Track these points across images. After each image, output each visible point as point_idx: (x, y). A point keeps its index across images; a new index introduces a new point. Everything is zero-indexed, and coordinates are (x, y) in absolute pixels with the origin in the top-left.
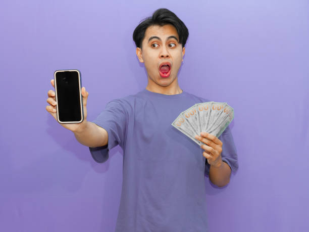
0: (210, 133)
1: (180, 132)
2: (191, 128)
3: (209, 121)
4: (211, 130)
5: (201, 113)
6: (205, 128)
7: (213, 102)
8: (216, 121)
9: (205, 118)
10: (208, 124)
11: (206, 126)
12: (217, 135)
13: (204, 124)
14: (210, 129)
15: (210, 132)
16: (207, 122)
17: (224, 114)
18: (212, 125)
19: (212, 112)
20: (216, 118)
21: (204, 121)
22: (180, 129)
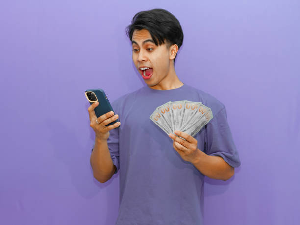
0: (183, 132)
1: (158, 127)
2: (166, 124)
3: (182, 120)
4: (186, 128)
5: (175, 112)
6: (179, 127)
7: (186, 101)
8: (190, 120)
9: (179, 116)
10: (182, 123)
11: (180, 124)
12: (192, 134)
13: (178, 123)
14: (184, 128)
15: (183, 130)
16: (180, 121)
17: (198, 114)
18: (185, 124)
19: (186, 111)
20: (190, 117)
21: (178, 119)
22: (157, 123)
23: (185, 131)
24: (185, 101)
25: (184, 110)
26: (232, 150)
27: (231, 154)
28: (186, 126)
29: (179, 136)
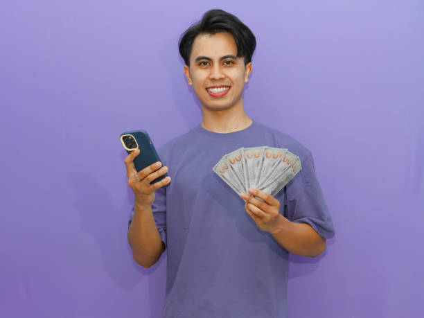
2: (236, 178)
3: (260, 172)
4: (264, 185)
5: (250, 162)
6: (255, 183)
7: (266, 147)
8: (271, 174)
9: (256, 168)
10: (259, 177)
11: (256, 179)
12: (273, 193)
13: (254, 177)
14: (262, 184)
15: (261, 188)
16: (257, 175)
17: (283, 165)
18: (264, 179)
19: (265, 160)
20: (270, 170)
21: (253, 171)
22: (223, 177)
23: (263, 189)
24: (264, 147)
25: (263, 160)
26: (323, 215)
27: (322, 220)
28: (265, 181)
29: (254, 196)
